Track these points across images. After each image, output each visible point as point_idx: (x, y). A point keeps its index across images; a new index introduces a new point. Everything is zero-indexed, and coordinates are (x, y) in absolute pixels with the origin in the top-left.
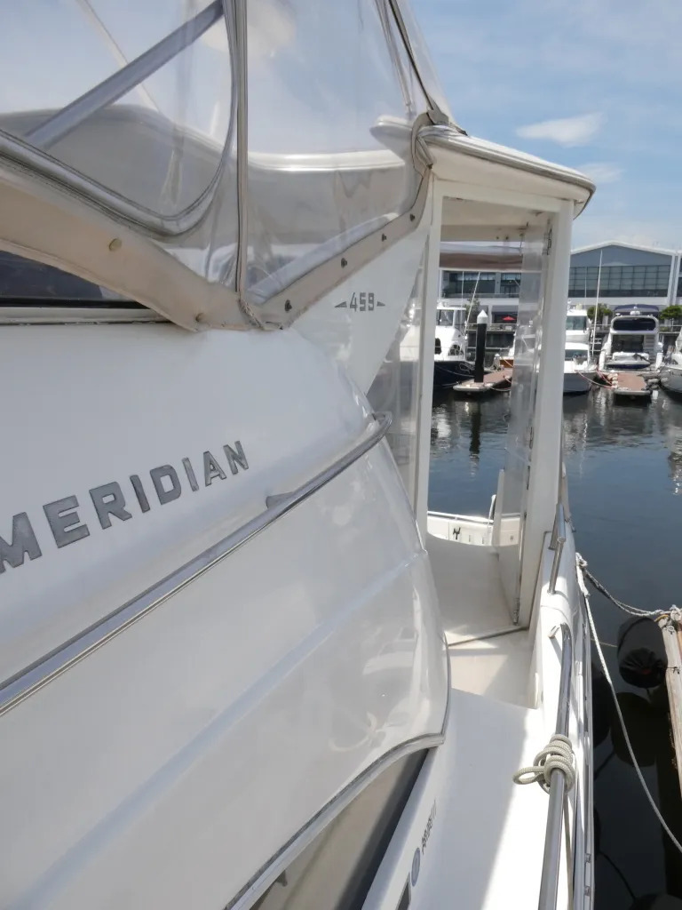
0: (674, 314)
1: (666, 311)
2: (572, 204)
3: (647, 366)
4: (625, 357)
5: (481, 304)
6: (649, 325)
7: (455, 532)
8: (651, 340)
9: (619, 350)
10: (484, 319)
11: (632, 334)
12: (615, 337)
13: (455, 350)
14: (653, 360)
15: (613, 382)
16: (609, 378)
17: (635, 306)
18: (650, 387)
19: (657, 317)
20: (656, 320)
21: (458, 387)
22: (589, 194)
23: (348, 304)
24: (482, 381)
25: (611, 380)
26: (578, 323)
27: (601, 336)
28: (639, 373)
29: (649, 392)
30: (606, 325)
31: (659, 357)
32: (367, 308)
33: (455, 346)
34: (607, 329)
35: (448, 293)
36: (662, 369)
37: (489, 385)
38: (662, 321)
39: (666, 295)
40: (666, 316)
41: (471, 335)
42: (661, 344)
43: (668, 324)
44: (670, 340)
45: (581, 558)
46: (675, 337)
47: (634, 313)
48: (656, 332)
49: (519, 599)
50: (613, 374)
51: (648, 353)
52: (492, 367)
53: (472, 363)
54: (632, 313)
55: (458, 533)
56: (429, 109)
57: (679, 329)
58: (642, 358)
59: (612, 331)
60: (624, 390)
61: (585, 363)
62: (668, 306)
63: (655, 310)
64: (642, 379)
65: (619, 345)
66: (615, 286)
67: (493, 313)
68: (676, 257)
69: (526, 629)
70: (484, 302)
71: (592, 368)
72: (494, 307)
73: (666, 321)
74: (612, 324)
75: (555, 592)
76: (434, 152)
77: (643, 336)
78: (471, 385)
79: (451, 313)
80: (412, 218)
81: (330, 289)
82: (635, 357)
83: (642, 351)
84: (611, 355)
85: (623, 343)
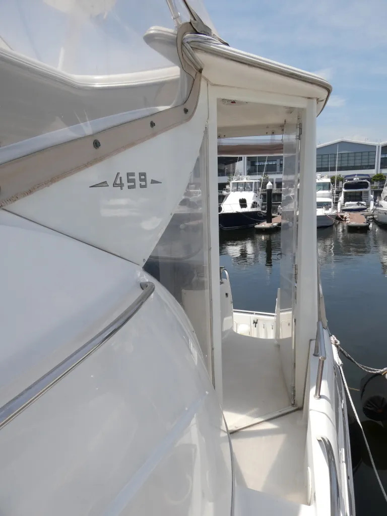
0: (380, 179)
1: (375, 177)
2: (315, 101)
3: (366, 209)
4: (353, 205)
5: (269, 178)
6: (365, 185)
7: (254, 322)
8: (366, 194)
9: (349, 201)
10: (270, 186)
11: (355, 191)
12: (345, 193)
13: (254, 205)
14: (368, 206)
15: (347, 219)
16: (345, 216)
17: (356, 175)
18: (368, 221)
19: (369, 181)
20: (369, 182)
21: (257, 226)
22: (327, 93)
23: (111, 183)
24: (271, 222)
25: (346, 218)
26: (325, 186)
27: (338, 193)
28: (362, 213)
29: (368, 224)
30: (341, 186)
31: (372, 203)
32: (138, 185)
33: (254, 203)
34: (341, 189)
35: (250, 173)
36: (374, 210)
37: (275, 224)
38: (372, 183)
39: (374, 168)
40: (374, 180)
41: (264, 195)
42: (372, 196)
43: (376, 184)
44: (377, 193)
45: (335, 339)
46: (381, 192)
47: (356, 179)
48: (369, 189)
49: (294, 387)
50: (346, 214)
51: (365, 201)
52: (277, 213)
53: (265, 212)
54: (354, 179)
55: (256, 323)
56: (192, 19)
57: (383, 187)
58: (362, 204)
59: (344, 190)
60: (353, 223)
61: (330, 209)
62: (376, 174)
63: (368, 177)
64: (363, 217)
65: (348, 198)
66: (345, 164)
67: (276, 183)
68: (379, 146)
69: (300, 409)
70: (271, 176)
71: (334, 212)
72: (277, 179)
73: (375, 183)
74: (343, 186)
75: (320, 397)
76: (201, 56)
77: (361, 192)
78: (264, 225)
79: (251, 183)
80: (186, 111)
81: (79, 168)
82: (358, 204)
83: (362, 201)
84: (344, 204)
85: (350, 196)
